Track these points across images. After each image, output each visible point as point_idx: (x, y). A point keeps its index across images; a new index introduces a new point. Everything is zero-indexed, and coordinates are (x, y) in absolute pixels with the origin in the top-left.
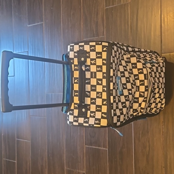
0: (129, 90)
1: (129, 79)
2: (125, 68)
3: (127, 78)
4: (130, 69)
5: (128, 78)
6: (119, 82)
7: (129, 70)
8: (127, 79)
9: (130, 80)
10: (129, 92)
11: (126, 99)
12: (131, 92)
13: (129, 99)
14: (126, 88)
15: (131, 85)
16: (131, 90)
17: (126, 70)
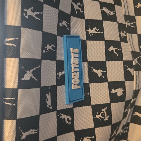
0: (113, 85)
1: (120, 47)
2: (108, 12)
3: (108, 44)
4: (127, 18)
5: (116, 44)
6: (73, 55)
7: (121, 19)
8: (112, 48)
9: (120, 53)
10: (113, 91)
11: (98, 116)
12: (119, 92)
13: (110, 119)
14: (104, 79)
15: (125, 69)
16: (121, 85)
17: (113, 19)
